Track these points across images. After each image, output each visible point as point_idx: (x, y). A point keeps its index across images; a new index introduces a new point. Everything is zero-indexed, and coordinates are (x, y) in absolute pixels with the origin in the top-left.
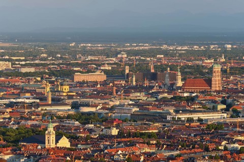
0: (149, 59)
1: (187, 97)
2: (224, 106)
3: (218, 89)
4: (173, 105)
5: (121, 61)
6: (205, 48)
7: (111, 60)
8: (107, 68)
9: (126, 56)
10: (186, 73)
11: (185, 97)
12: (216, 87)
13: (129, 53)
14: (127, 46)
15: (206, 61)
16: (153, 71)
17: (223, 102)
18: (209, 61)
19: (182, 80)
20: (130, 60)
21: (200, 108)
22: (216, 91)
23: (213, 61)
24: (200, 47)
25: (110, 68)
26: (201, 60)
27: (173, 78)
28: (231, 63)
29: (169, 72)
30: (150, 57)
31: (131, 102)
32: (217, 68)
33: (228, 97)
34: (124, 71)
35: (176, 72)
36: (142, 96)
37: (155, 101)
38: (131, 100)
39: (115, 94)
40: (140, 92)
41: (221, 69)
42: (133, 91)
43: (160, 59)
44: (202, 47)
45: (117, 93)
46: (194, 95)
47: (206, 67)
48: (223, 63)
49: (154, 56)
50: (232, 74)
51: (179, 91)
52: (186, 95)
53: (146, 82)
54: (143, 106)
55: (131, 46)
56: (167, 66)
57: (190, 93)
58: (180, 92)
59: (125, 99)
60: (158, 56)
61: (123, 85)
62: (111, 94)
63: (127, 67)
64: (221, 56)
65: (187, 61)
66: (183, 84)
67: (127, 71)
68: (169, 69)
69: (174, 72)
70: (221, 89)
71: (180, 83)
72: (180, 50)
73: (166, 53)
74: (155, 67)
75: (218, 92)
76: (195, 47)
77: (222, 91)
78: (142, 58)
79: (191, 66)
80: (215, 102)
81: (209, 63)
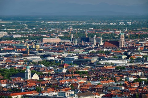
1: (105, 51)
2: (126, 56)
3: (122, 47)
4: (97, 56)
5: (69, 31)
6: (116, 24)
7: (63, 31)
8: (61, 35)
9: (72, 28)
10: (105, 37)
11: (104, 51)
12: (121, 46)
13: (74, 27)
14: (73, 23)
15: (117, 31)
16: (87, 37)
17: (126, 54)
18: (118, 31)
19: (103, 42)
20: (74, 30)
21: (112, 57)
22: (122, 48)
23: (120, 31)
24: (114, 24)
25: (63, 35)
26: (114, 30)
27: (98, 41)
28: (130, 32)
29: (96, 37)
30: (85, 29)
31: (74, 54)
32: (123, 35)
33: (128, 51)
34: (71, 37)
35: (100, 37)
36: (80, 51)
37: (87, 54)
38: (74, 53)
39: (65, 49)
40: (79, 48)
41: (125, 35)
42: (75, 48)
43: (91, 30)
44: (115, 24)
45: (66, 49)
46: (109, 50)
47: (116, 35)
48: (127, 32)
49: (88, 29)
50: (131, 38)
51: (101, 48)
52: (105, 50)
53: (83, 43)
54: (80, 56)
55: (75, 23)
56: (95, 34)
57: (107, 49)
58: (101, 49)
59: (71, 52)
60: (90, 28)
61: (70, 45)
63: (72, 35)
64: (125, 28)
65: (106, 31)
66: (103, 44)
67: (72, 37)
69: (98, 37)
70: (125, 47)
71: (102, 44)
72: (103, 25)
73: (94, 27)
74: (88, 35)
76: (111, 23)
77: (125, 48)
78: (81, 30)
79: (108, 34)
80: (121, 54)
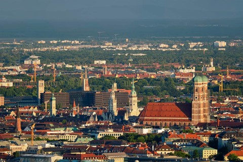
0: (79, 68)
1: (148, 134)
2: (215, 152)
3: (202, 120)
4: (123, 150)
5: (30, 71)
6: (179, 47)
7: (12, 70)
8: (5, 85)
9: (39, 62)
10: (146, 91)
11: (144, 136)
12: (199, 117)
13: (44, 57)
14: (42, 45)
15: (181, 71)
16: (87, 89)
17: (213, 144)
18: (186, 71)
19: (140, 105)
20: (46, 69)
21: (171, 154)
22: (200, 125)
23: (193, 71)
24: (171, 46)
25: (11, 84)
26: (173, 68)
27: (124, 101)
28: (225, 75)
29: (116, 90)
30: (81, 63)
31: (48, 145)
32: (202, 83)
33: (221, 135)
34: (37, 89)
35: (129, 91)
36: (67, 135)
37: (91, 143)
38: (48, 141)
39: (20, 130)
40: (65, 126)
41: (209, 84)
42: (52, 125)
43: (100, 67)
44: (175, 46)
45: (23, 128)
46: (160, 131)
47: (180, 82)
48: (212, 73)
49: (90, 63)
50: (228, 94)
51: (135, 124)
52: (146, 131)
53: (75, 109)
54: (69, 151)
55: (48, 44)
56: (113, 79)
57: (153, 127)
58: (136, 127)
59: (38, 139)
60: (96, 62)
61: (34, 114)
62: (13, 130)
63: (41, 82)
64: (208, 62)
65: (148, 70)
66: (141, 112)
67: (41, 90)
68: (115, 85)
69: (124, 91)
70: (209, 120)
71: (135, 111)
72: (136, 52)
73: (110, 57)
74: (92, 82)
75: (203, 126)
76: (162, 45)
77: (210, 124)
78: (67, 66)
79: (154, 79)
80: (199, 144)
81: (187, 75)
